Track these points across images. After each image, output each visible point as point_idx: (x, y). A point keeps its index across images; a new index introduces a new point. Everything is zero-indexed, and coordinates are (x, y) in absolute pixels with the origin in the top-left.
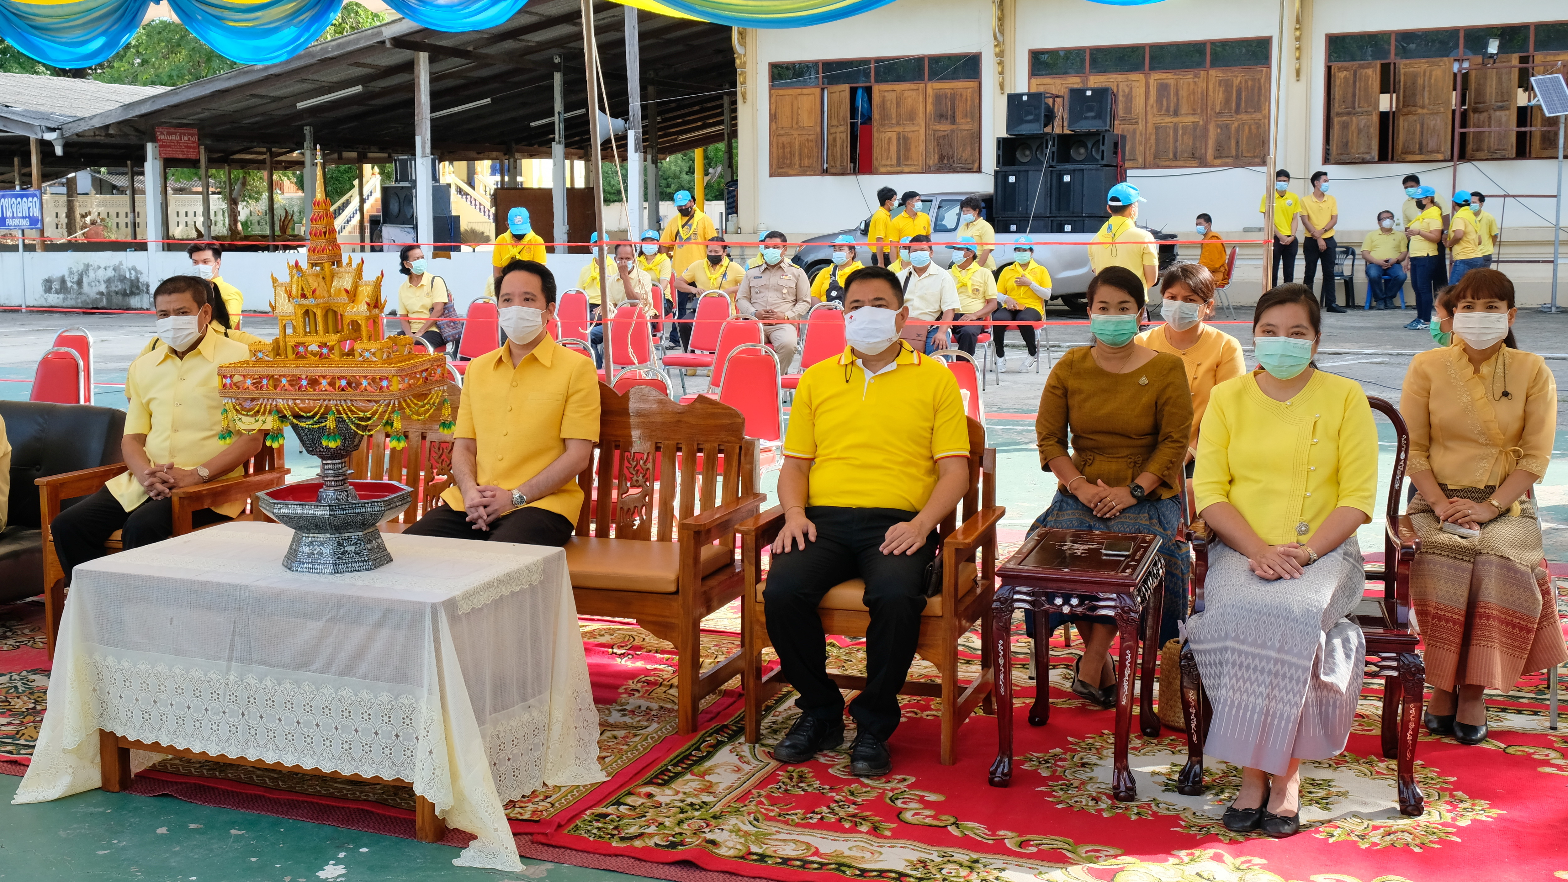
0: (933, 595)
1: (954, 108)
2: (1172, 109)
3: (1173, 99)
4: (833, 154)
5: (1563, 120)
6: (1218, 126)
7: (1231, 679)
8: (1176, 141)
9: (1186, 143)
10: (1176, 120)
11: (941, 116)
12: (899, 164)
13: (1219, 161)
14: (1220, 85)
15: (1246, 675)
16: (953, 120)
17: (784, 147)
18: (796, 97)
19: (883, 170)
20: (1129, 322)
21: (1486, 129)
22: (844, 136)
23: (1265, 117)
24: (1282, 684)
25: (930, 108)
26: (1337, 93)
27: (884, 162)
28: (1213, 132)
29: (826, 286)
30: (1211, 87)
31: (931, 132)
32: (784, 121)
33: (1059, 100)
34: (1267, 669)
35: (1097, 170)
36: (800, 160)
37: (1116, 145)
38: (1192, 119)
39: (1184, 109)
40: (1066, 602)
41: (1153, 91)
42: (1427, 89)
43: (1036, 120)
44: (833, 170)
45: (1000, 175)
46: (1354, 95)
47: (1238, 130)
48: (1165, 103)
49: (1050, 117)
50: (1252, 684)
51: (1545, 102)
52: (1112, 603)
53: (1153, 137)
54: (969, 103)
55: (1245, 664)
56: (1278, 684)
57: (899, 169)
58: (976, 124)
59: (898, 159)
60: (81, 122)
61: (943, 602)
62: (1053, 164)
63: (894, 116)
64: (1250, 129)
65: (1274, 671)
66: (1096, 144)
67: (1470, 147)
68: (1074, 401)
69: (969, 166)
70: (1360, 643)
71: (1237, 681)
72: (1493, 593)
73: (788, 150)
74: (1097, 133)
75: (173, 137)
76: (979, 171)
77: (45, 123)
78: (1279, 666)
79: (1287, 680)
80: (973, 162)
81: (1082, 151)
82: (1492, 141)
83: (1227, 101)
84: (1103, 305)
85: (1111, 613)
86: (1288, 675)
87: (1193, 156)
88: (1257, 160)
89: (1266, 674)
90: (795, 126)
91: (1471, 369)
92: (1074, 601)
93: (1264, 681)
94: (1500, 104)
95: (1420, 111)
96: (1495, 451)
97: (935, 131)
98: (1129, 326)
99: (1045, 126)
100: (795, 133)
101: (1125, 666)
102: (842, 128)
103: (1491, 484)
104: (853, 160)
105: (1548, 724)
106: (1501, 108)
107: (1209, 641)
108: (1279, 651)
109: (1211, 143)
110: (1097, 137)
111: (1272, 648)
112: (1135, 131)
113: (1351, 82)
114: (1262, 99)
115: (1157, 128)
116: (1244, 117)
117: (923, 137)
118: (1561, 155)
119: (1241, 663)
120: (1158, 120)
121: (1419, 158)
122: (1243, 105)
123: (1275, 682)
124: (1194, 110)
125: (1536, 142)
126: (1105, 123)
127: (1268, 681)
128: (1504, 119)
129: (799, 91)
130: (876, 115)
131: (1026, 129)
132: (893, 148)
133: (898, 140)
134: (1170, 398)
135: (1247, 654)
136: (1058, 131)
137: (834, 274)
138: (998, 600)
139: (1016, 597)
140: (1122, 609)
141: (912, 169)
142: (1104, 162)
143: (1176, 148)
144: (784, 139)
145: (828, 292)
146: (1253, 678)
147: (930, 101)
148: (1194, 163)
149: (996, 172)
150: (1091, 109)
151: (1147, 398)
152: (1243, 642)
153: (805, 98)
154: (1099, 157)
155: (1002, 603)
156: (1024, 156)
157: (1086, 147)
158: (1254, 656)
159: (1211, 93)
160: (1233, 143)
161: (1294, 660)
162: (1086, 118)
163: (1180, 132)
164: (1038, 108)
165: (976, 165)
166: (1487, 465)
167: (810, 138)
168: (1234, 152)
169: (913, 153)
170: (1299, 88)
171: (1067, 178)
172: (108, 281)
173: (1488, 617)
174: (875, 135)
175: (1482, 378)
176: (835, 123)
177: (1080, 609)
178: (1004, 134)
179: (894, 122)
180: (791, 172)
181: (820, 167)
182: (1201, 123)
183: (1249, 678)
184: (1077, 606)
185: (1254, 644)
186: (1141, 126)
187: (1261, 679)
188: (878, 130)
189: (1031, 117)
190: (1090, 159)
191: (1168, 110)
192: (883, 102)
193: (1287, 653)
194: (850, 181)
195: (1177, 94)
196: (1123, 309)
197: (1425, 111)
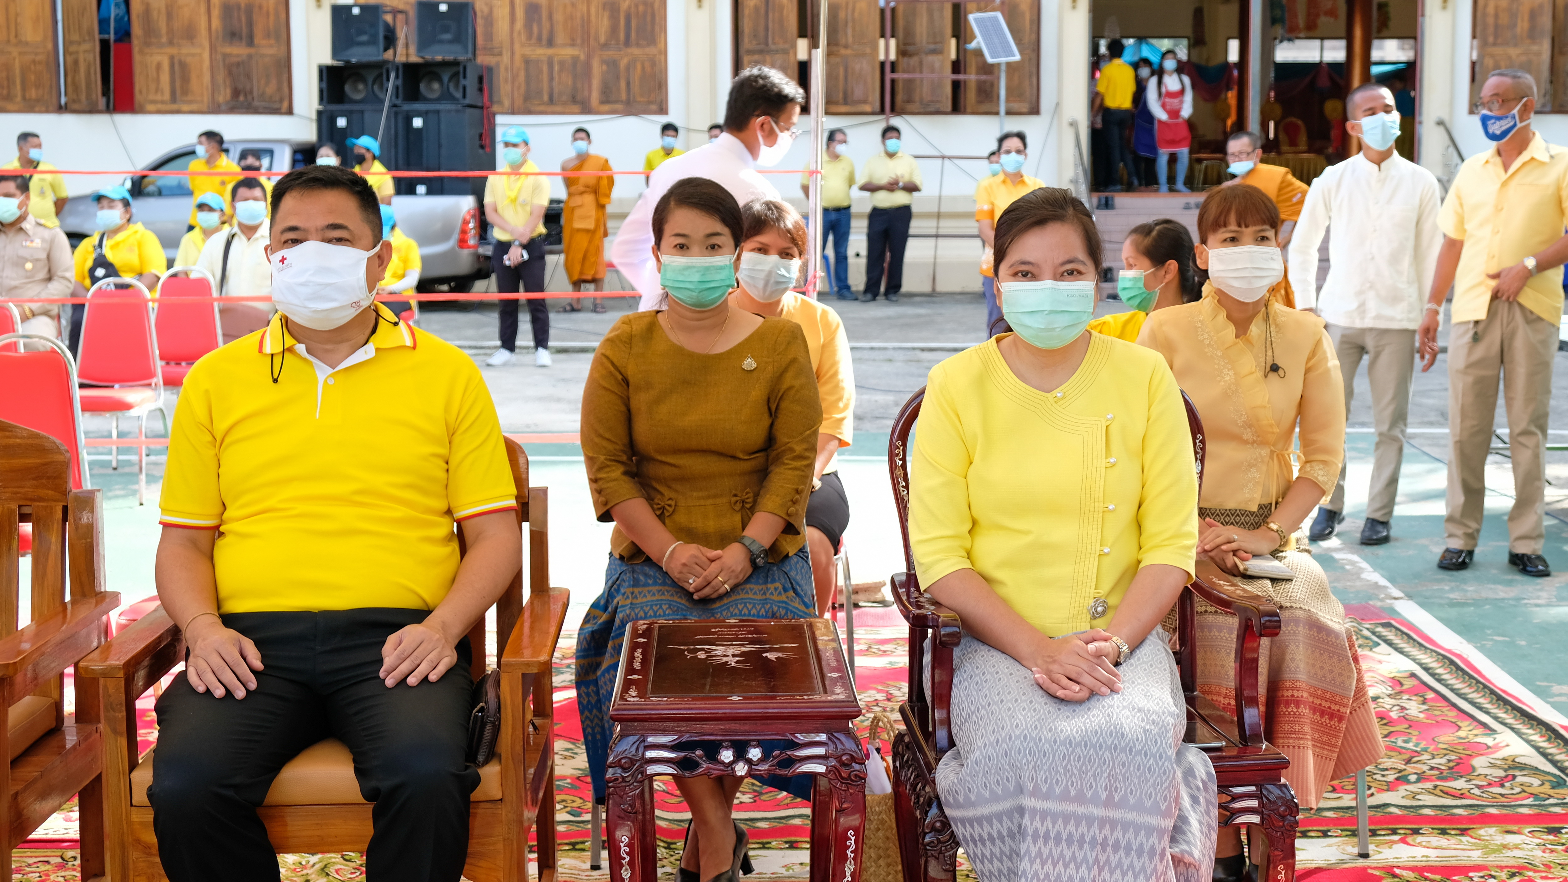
0: (486, 762)
1: (250, 24)
2: (545, 36)
3: (546, 25)
4: (74, 83)
5: (1003, 68)
6: (604, 62)
7: (1032, 862)
8: (551, 79)
9: (564, 82)
10: (550, 51)
11: (232, 35)
12: (174, 99)
13: (606, 107)
14: (604, 8)
15: (1056, 853)
16: (251, 42)
19: (150, 107)
20: (722, 268)
21: (917, 76)
22: (90, 57)
23: (660, 53)
24: (1114, 860)
25: (216, 23)
26: (747, 26)
27: (152, 97)
28: (597, 70)
29: (90, 263)
30: (593, 10)
31: (219, 57)
33: (400, 17)
34: (1088, 838)
35: (457, 111)
36: (24, 89)
37: (481, 79)
38: (569, 52)
39: (561, 37)
40: (740, 754)
41: (520, 13)
42: (850, 24)
43: (373, 42)
44: (76, 106)
45: (324, 118)
46: (767, 29)
47: (628, 69)
48: (535, 29)
49: (390, 40)
50: (1066, 866)
51: (987, 44)
52: (821, 751)
53: (522, 74)
54: (272, 18)
55: (1053, 834)
56: (1107, 861)
57: (174, 107)
58: (283, 48)
59: (173, 93)
61: (503, 775)
62: (398, 102)
63: (164, 30)
64: (643, 68)
65: (1100, 839)
66: (455, 76)
67: (899, 98)
68: (640, 401)
69: (276, 106)
70: (1208, 774)
71: (1043, 863)
72: (1302, 665)
74: (455, 63)
76: (290, 112)
78: (1107, 830)
79: (1122, 852)
80: (281, 100)
81: (436, 86)
82: (924, 91)
83: (614, 29)
84: (680, 240)
85: (821, 769)
86: (1123, 843)
87: (574, 100)
88: (654, 107)
89: (1087, 846)
90: (13, 41)
91: (1231, 330)
92: (755, 753)
93: (1085, 859)
94: (932, 46)
95: (843, 51)
96: (1265, 452)
97: (225, 56)
98: (723, 275)
99: (386, 49)
100: (15, 51)
101: (846, 858)
102: (87, 46)
103: (1265, 501)
104: (106, 93)
105: (1356, 851)
106: (934, 52)
107: (987, 802)
108: (1108, 803)
109: (596, 83)
110: (455, 68)
111: (1094, 801)
112: (498, 64)
113: (763, 11)
114: (657, 29)
115: (527, 62)
116: (635, 51)
117: (207, 63)
118: (1002, 109)
119: (1047, 832)
120: (528, 51)
121: (843, 109)
122: (633, 35)
123: (1103, 859)
124: (573, 40)
125: (970, 96)
126: (466, 48)
127: (1091, 857)
128: (937, 65)
130: (137, 30)
131: (356, 56)
132: (165, 78)
133: (172, 66)
134: (790, 388)
135: (1055, 816)
136: (401, 58)
137: (100, 245)
138: (618, 764)
139: (650, 754)
140: (838, 758)
141: (194, 107)
142: (467, 101)
143: (551, 89)
145: (92, 271)
146: (1068, 855)
147: (216, 13)
148: (576, 108)
149: (319, 113)
150: (446, 30)
151: (757, 393)
152: (1046, 797)
154: (459, 95)
155: (624, 769)
156: (356, 91)
157: (440, 81)
158: (1067, 818)
159: (593, 18)
160: (623, 84)
161: (1131, 816)
162: (441, 42)
163: (556, 68)
164: (374, 25)
165: (285, 105)
166: (1257, 475)
167: (38, 58)
168: (624, 96)
169: (194, 83)
170: (701, 17)
171: (418, 122)
173: (1297, 703)
174: (137, 57)
175: (1249, 342)
176: (75, 37)
177: (764, 767)
178: (327, 59)
179: (164, 39)
180: (11, 107)
181: (54, 100)
182: (582, 57)
183: (1062, 856)
184: (761, 761)
185: (1065, 797)
186: (506, 59)
187: (1079, 855)
188: (141, 52)
189: (364, 38)
190: (446, 96)
191: (539, 39)
192: (147, 11)
193: (1118, 806)
194: (101, 123)
195: (550, 17)
196: (713, 247)
197: (849, 52)
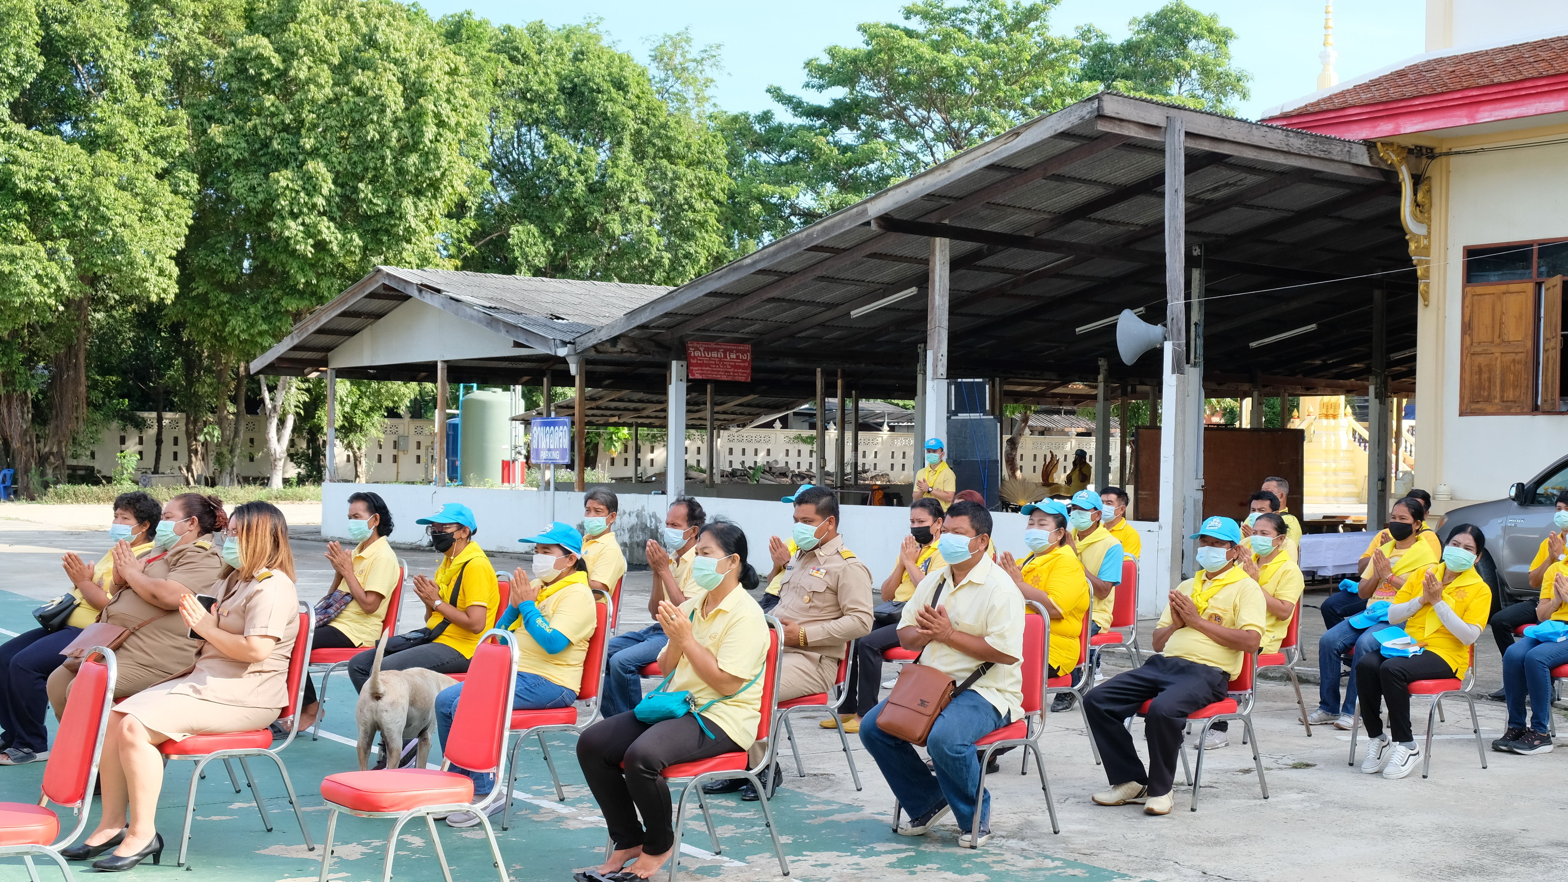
17: (1480, 372)
18: (1500, 298)
32: (1482, 333)
36: (1503, 391)
44: (1548, 406)
60: (591, 335)
73: (1485, 376)
75: (714, 355)
77: (559, 336)
90: (1497, 340)
100: (1497, 351)
129: (1503, 288)
144: (1481, 360)
153: (1512, 297)
167: (1518, 357)
172: (632, 530)
180: (1489, 408)
181: (1530, 401)
